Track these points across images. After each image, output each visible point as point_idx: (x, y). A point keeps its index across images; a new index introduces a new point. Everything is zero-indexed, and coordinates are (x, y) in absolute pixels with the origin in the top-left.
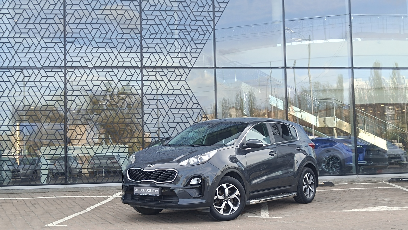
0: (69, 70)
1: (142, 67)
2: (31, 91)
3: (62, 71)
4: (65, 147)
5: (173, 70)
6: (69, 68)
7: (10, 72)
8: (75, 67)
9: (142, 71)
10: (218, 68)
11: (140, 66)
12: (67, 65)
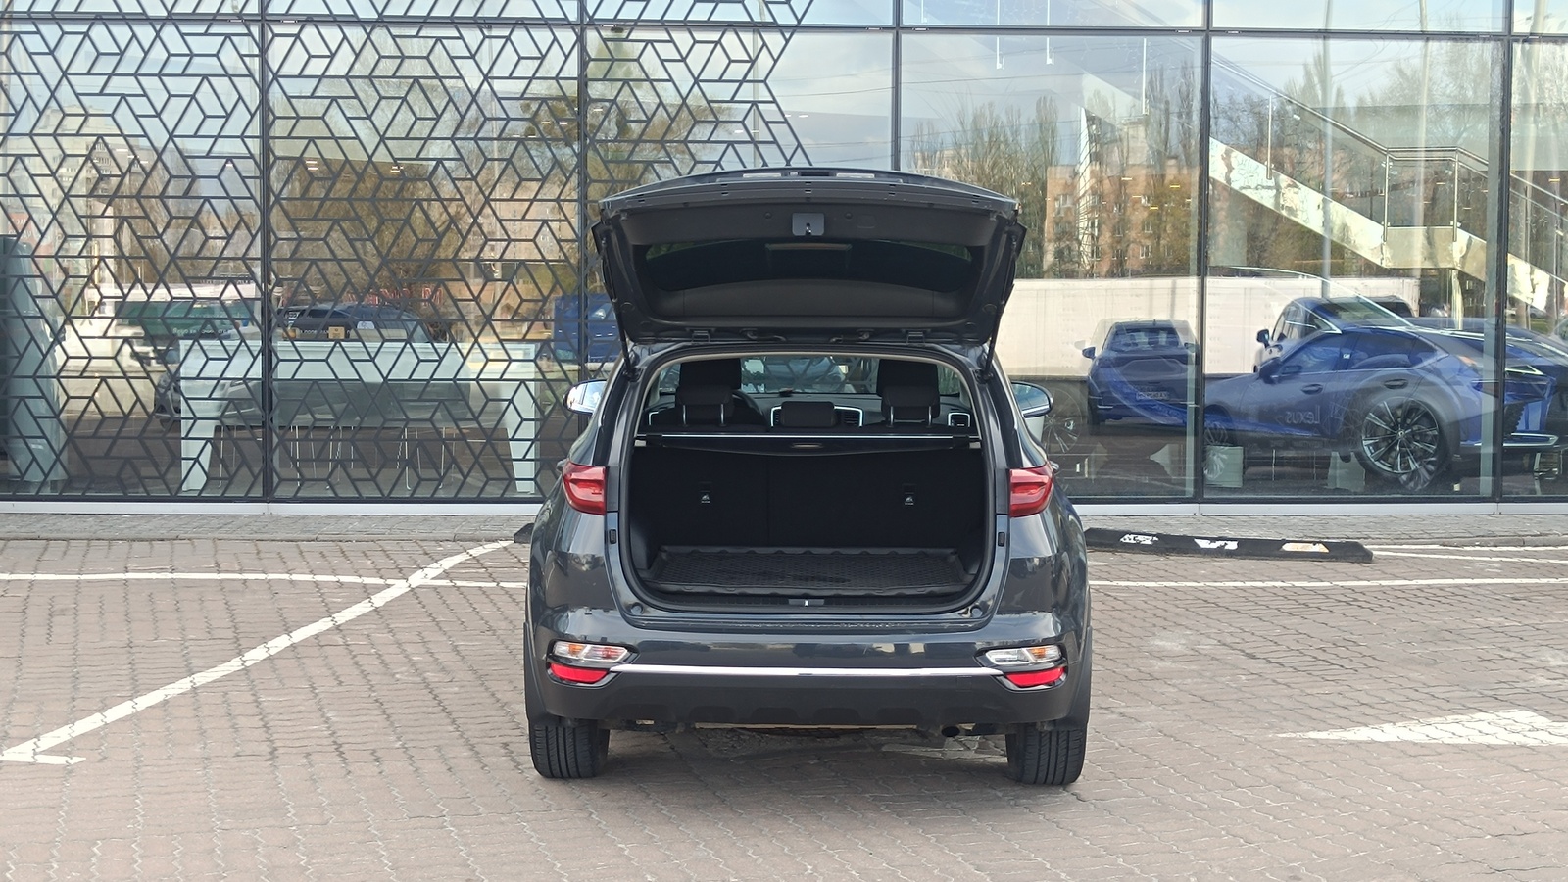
0: (278, 29)
1: (582, 20)
2: (124, 115)
3: (250, 34)
4: (262, 351)
5: (715, 36)
6: (278, 19)
7: (38, 32)
8: (304, 18)
9: (581, 40)
10: (911, 29)
11: (573, 16)
12: (270, 10)
